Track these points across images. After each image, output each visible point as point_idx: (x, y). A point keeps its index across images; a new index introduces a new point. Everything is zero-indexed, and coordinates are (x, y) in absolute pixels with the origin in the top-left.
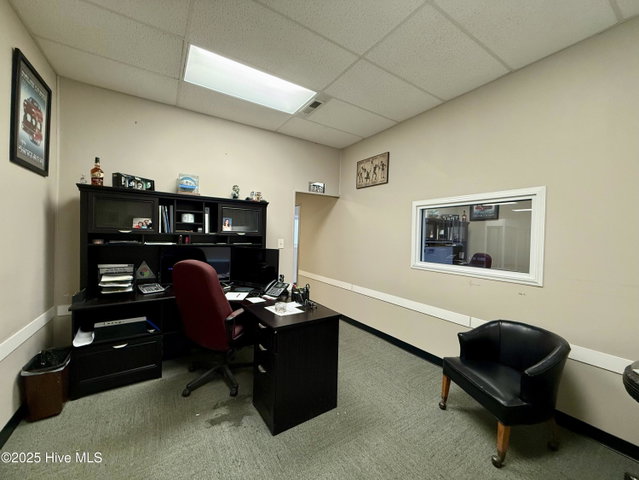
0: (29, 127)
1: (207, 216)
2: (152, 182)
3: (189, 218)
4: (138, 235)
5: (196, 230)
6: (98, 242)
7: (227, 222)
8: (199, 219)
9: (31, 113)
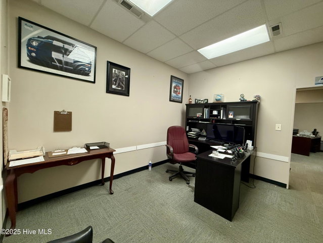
0: (175, 92)
1: (222, 111)
2: (207, 100)
3: (215, 113)
4: (198, 119)
5: (217, 117)
6: (190, 121)
7: (231, 113)
8: (219, 113)
9: (176, 88)
